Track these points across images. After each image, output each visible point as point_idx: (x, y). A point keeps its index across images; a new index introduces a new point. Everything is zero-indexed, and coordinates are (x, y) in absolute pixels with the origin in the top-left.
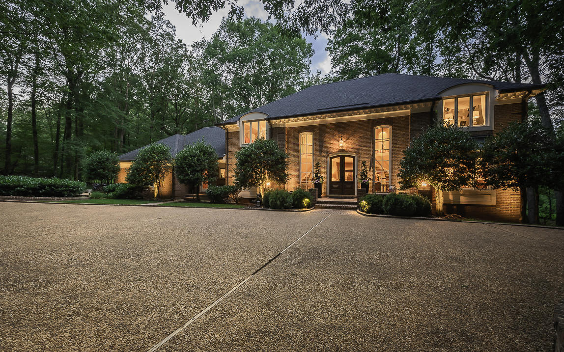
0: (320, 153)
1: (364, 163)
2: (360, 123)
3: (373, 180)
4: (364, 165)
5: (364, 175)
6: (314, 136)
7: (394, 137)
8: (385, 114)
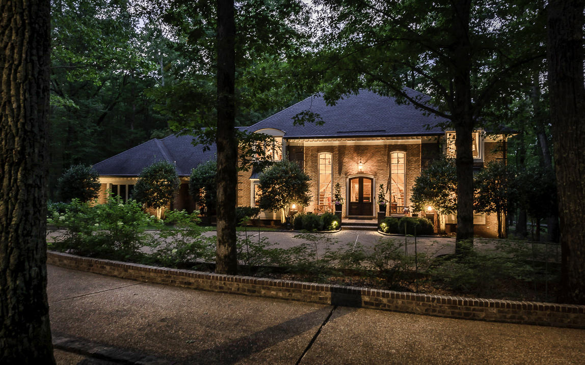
0: (340, 173)
1: (381, 186)
2: (377, 147)
3: (390, 202)
4: (381, 188)
5: (382, 197)
6: (333, 156)
7: (408, 162)
8: (400, 141)
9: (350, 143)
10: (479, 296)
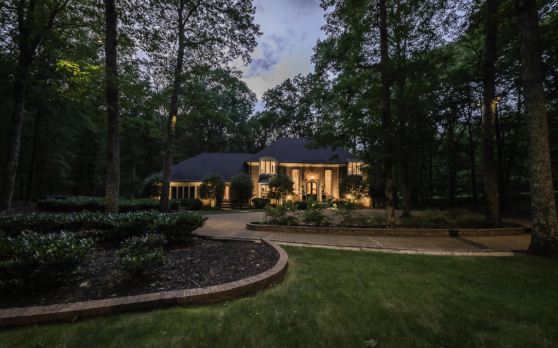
0: (302, 180)
2: (319, 168)
5: (323, 191)
6: (299, 172)
7: (333, 175)
8: (329, 166)
9: (307, 165)
10: (489, 228)
